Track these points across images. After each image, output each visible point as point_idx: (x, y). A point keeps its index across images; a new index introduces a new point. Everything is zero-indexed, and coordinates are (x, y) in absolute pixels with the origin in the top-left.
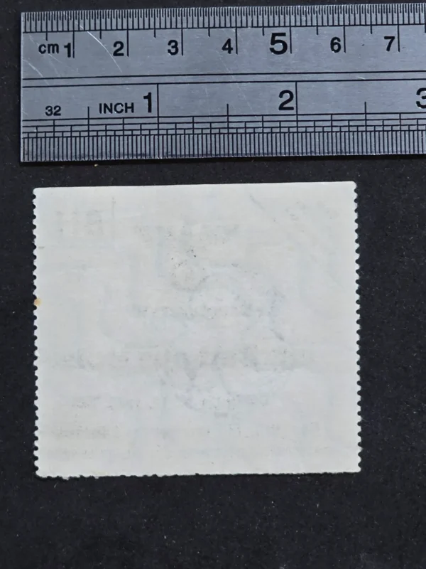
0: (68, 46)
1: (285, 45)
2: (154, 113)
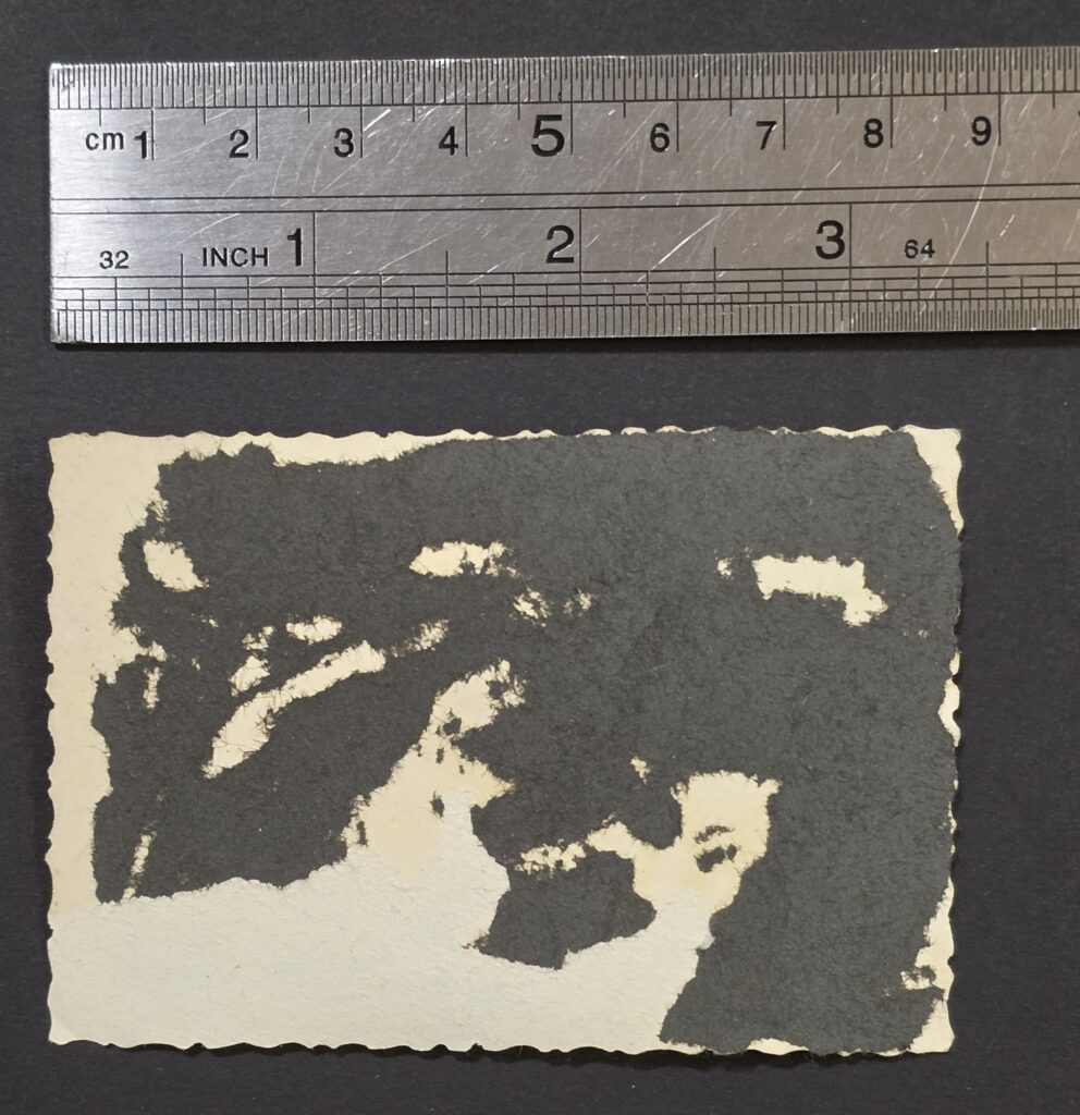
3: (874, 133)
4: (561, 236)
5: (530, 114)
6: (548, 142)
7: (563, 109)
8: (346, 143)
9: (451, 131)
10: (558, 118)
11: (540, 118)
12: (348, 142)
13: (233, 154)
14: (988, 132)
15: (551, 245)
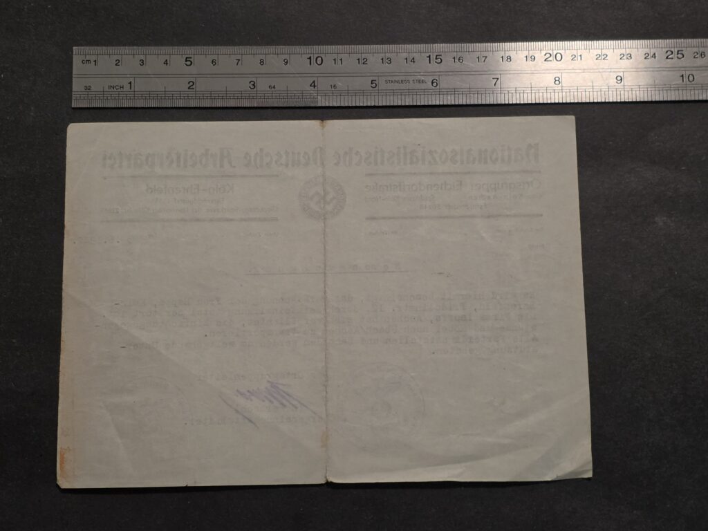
0: (95, 61)
1: (191, 63)
2: (132, 90)
3: (262, 62)
4: (191, 84)
5: (185, 57)
6: (188, 63)
7: (192, 56)
8: (142, 63)
9: (167, 60)
10: (191, 58)
11: (187, 58)
12: (142, 62)
13: (116, 65)
14: (287, 62)
15: (189, 85)
